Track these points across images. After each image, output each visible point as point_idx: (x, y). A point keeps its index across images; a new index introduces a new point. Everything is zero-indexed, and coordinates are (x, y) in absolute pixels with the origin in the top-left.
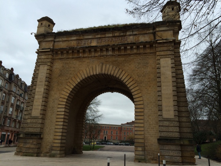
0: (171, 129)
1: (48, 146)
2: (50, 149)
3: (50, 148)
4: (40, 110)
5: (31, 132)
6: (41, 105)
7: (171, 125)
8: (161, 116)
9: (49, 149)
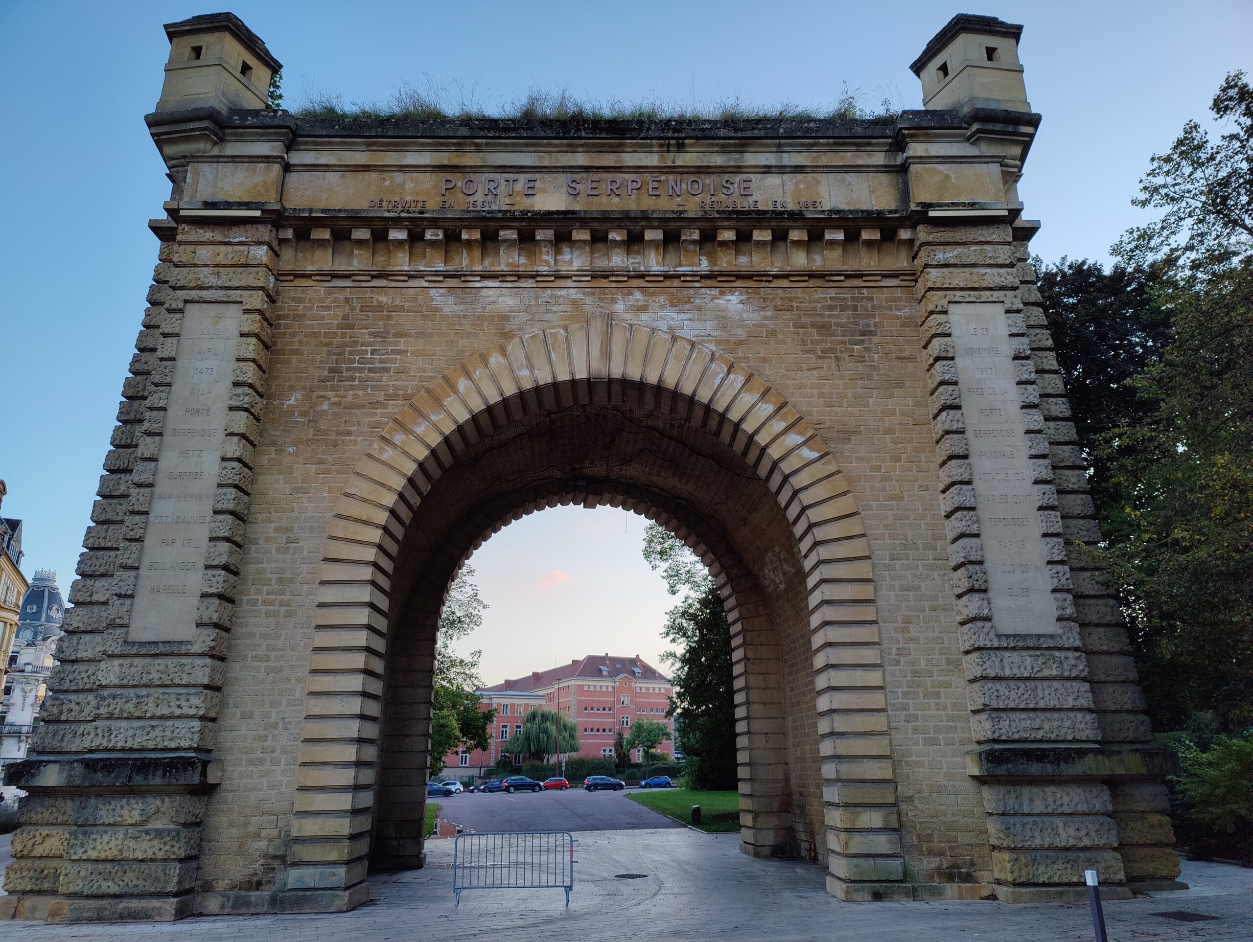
0: (1048, 695)
1: (257, 836)
2: (275, 857)
3: (271, 851)
4: (195, 601)
5: (131, 750)
6: (201, 564)
7: (1046, 673)
8: (988, 624)
9: (266, 856)
